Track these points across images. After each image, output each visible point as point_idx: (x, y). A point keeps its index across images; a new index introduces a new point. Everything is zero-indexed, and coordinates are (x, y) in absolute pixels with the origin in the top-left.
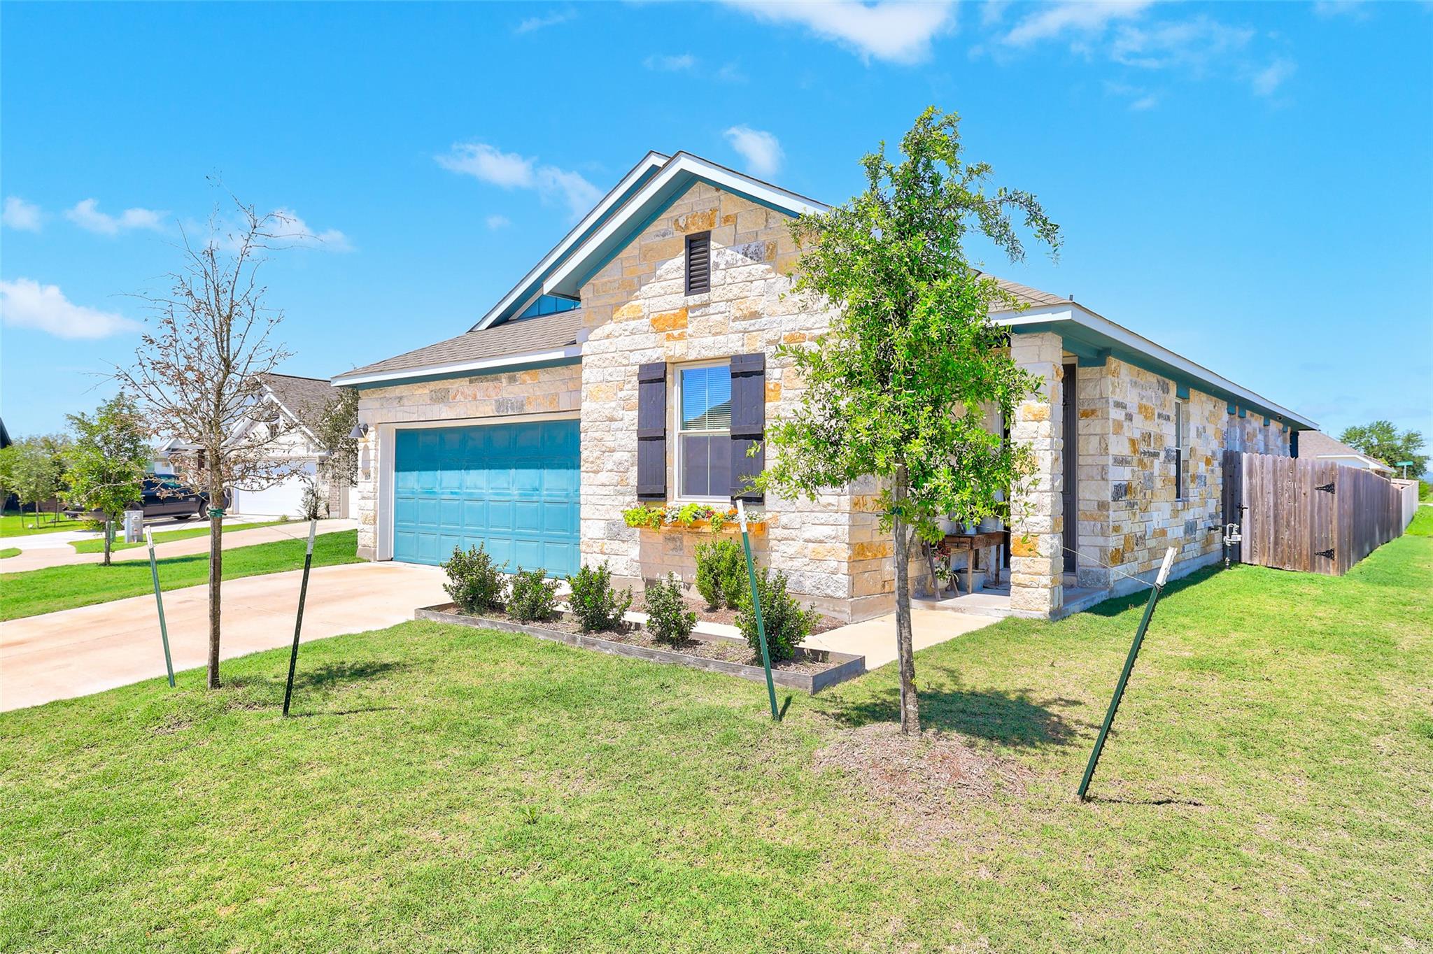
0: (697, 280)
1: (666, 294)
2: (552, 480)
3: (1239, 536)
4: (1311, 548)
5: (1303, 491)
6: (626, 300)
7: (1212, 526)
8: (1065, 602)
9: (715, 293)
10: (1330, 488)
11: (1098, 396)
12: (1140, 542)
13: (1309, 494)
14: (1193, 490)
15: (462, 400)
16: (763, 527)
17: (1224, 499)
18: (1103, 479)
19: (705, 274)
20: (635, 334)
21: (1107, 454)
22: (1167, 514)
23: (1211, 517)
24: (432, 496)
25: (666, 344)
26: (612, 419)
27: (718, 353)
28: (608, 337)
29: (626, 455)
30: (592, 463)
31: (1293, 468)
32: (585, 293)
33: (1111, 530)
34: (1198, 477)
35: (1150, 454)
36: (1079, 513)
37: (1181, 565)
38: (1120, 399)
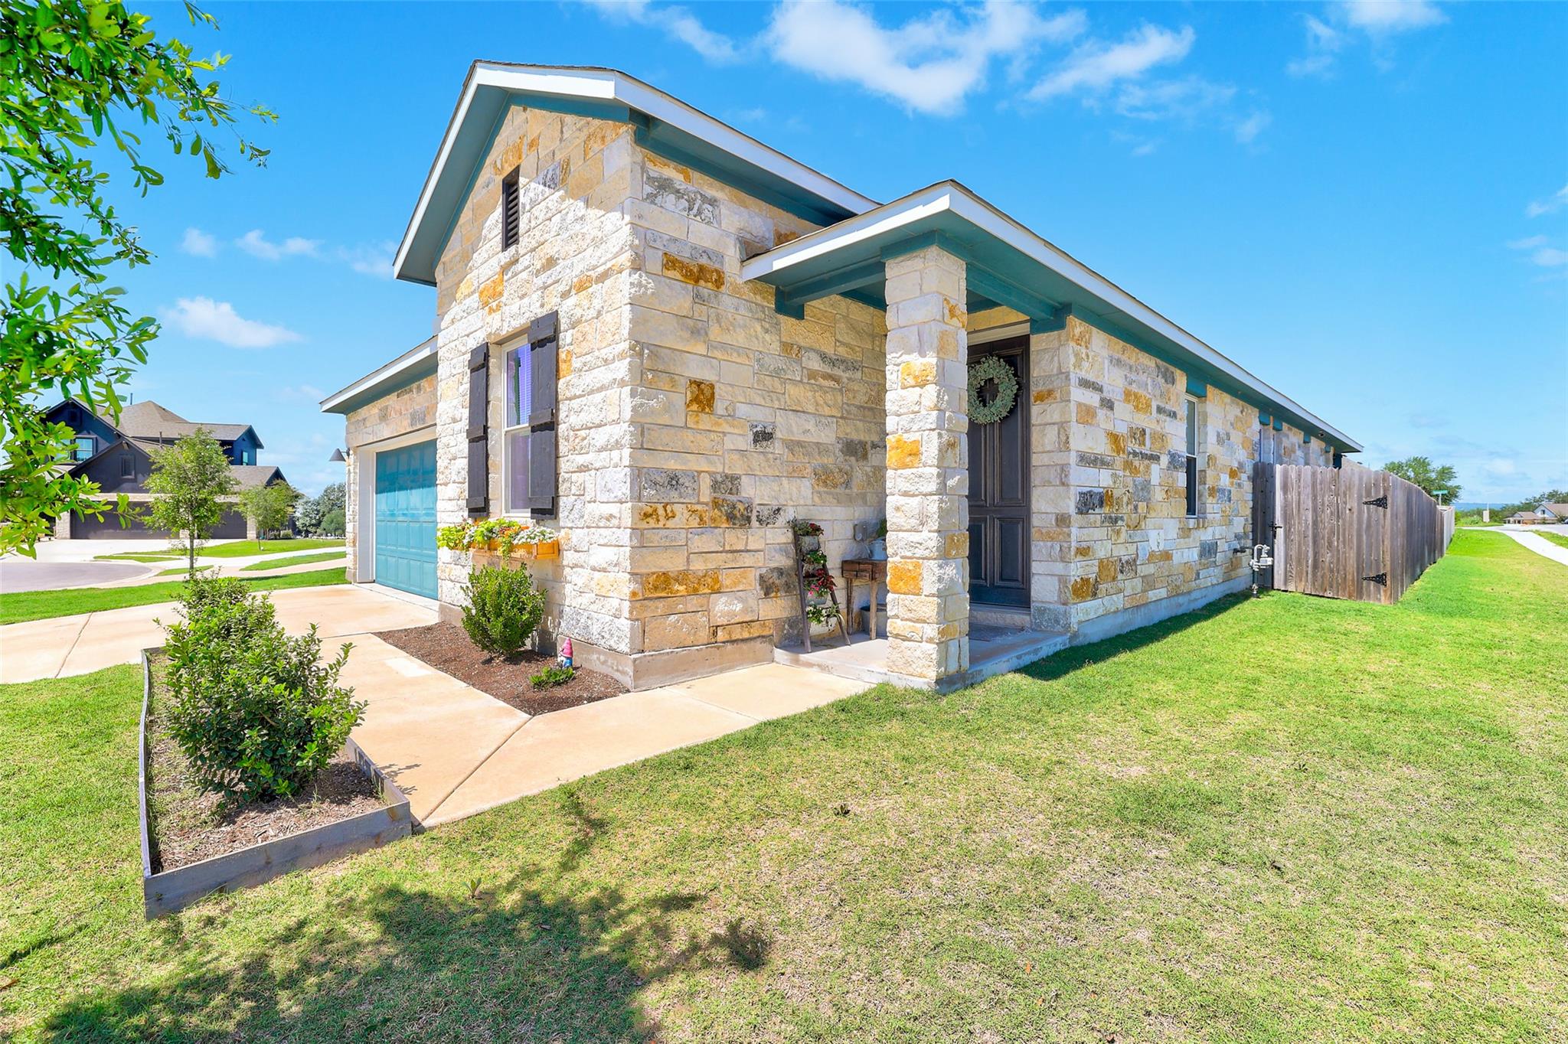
0: (510, 229)
1: (490, 254)
3: (1270, 559)
4: (1358, 573)
5: (1348, 506)
6: (464, 273)
7: (1238, 547)
8: (973, 660)
9: (522, 244)
10: (1381, 502)
11: (1055, 371)
12: (1126, 568)
13: (1355, 510)
14: (1212, 507)
16: (558, 548)
17: (1255, 518)
18: (1063, 484)
19: (516, 222)
20: (470, 314)
21: (1068, 450)
22: (1173, 533)
23: (1237, 537)
25: (488, 320)
26: (455, 420)
27: (523, 321)
28: (452, 322)
29: (462, 463)
30: (443, 473)
31: (1335, 480)
32: (439, 273)
33: (1073, 553)
34: (1219, 490)
35: (1144, 456)
36: (1033, 530)
37: (1194, 595)
38: (1091, 377)
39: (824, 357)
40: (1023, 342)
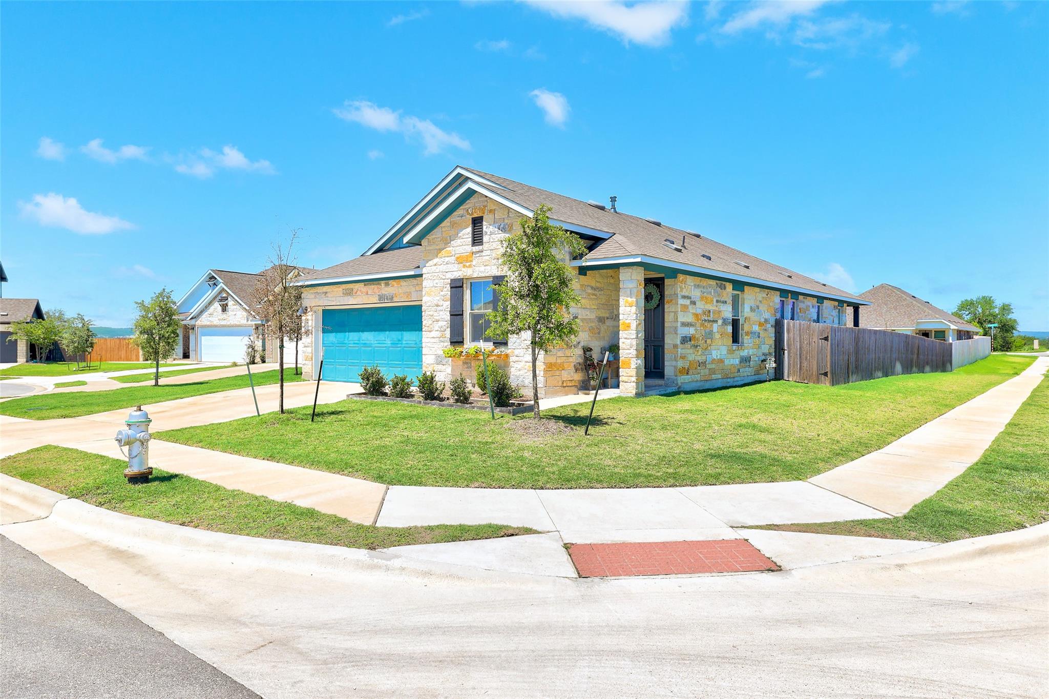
0: (477, 239)
1: (463, 245)
2: (408, 337)
4: (817, 371)
5: (814, 340)
6: (444, 247)
7: (764, 359)
8: (646, 389)
9: (485, 246)
10: (826, 339)
11: (673, 293)
12: (701, 365)
13: (816, 342)
14: (749, 340)
15: (360, 294)
16: (507, 356)
17: (776, 345)
18: (675, 333)
19: (481, 237)
20: (448, 264)
21: (677, 321)
22: (725, 351)
23: (764, 354)
24: (343, 345)
25: (463, 269)
26: (437, 306)
27: (487, 275)
28: (435, 265)
29: (445, 323)
30: (428, 327)
31: (808, 328)
32: (424, 242)
33: (679, 358)
34: (751, 333)
35: (709, 321)
36: (665, 350)
37: (736, 379)
38: (687, 294)
39: (592, 288)
40: (662, 279)
